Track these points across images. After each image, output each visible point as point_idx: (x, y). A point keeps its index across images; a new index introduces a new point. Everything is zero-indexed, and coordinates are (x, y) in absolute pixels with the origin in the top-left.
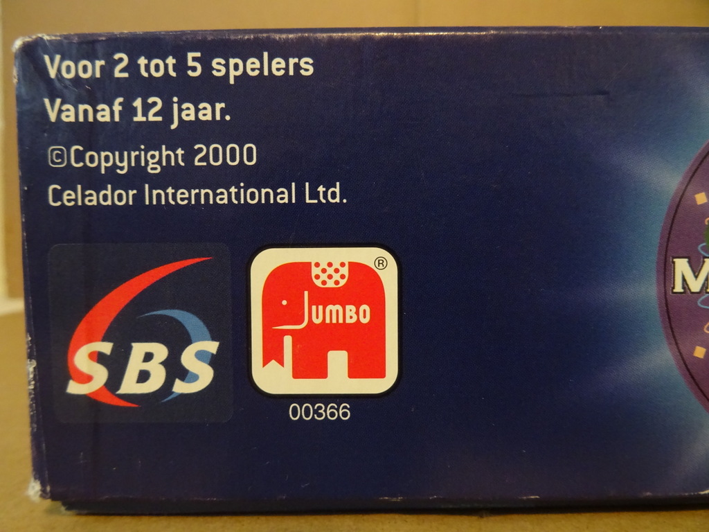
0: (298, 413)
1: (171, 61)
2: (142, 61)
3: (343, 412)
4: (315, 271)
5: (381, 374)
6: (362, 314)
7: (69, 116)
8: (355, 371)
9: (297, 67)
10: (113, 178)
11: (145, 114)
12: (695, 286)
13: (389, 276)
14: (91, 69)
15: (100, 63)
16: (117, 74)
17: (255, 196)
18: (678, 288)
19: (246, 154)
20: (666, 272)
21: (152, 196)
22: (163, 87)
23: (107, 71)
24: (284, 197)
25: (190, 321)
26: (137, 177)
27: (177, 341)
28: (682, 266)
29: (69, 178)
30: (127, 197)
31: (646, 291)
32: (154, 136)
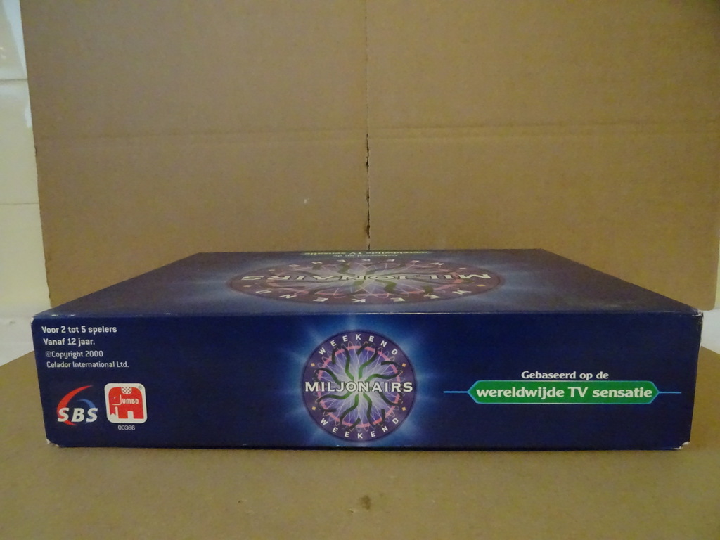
5: (142, 417)
23: (60, 331)
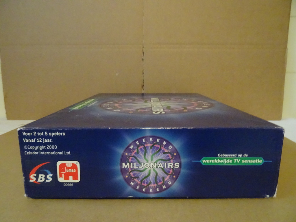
0: (65, 185)
1: (43, 133)
2: (38, 133)
3: (72, 185)
4: (67, 164)
6: (75, 171)
7: (27, 141)
8: (74, 179)
9: (62, 134)
10: (34, 150)
11: (39, 141)
12: (126, 167)
13: (78, 165)
14: (30, 134)
15: (31, 133)
16: (34, 135)
17: (57, 153)
18: (123, 167)
19: (55, 147)
20: (121, 165)
21: (41, 153)
22: (41, 137)
24: (61, 153)
25: (48, 171)
26: (38, 150)
27: (46, 174)
28: (124, 164)
29: (28, 150)
30: (37, 153)
31: (118, 168)
32: (41, 144)
